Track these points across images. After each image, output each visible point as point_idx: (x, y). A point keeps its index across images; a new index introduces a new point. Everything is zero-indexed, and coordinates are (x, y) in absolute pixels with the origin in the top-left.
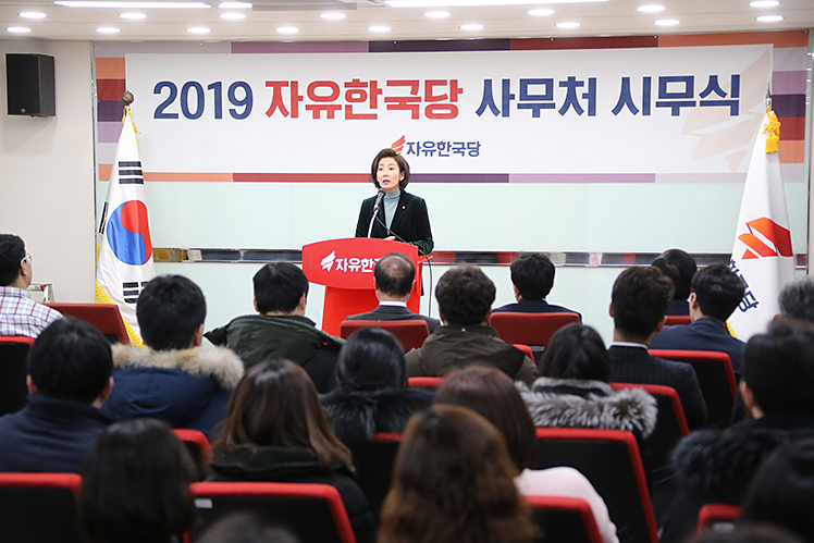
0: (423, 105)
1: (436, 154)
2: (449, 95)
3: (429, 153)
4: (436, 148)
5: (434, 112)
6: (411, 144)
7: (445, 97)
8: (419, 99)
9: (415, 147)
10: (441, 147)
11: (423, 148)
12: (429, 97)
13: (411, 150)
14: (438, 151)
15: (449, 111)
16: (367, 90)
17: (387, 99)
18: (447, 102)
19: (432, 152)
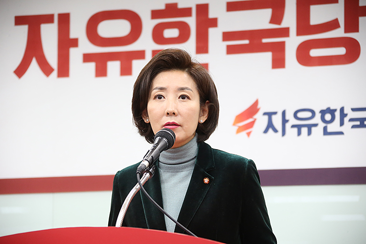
0: (293, 42)
1: (318, 131)
2: (342, 22)
3: (304, 130)
4: (317, 119)
5: (315, 53)
6: (270, 115)
7: (333, 25)
8: (285, 32)
9: (277, 121)
10: (328, 117)
11: (293, 121)
12: (304, 27)
13: (270, 125)
14: (322, 125)
15: (341, 51)
16: (191, 21)
17: (227, 36)
18: (339, 33)
19: (310, 127)
